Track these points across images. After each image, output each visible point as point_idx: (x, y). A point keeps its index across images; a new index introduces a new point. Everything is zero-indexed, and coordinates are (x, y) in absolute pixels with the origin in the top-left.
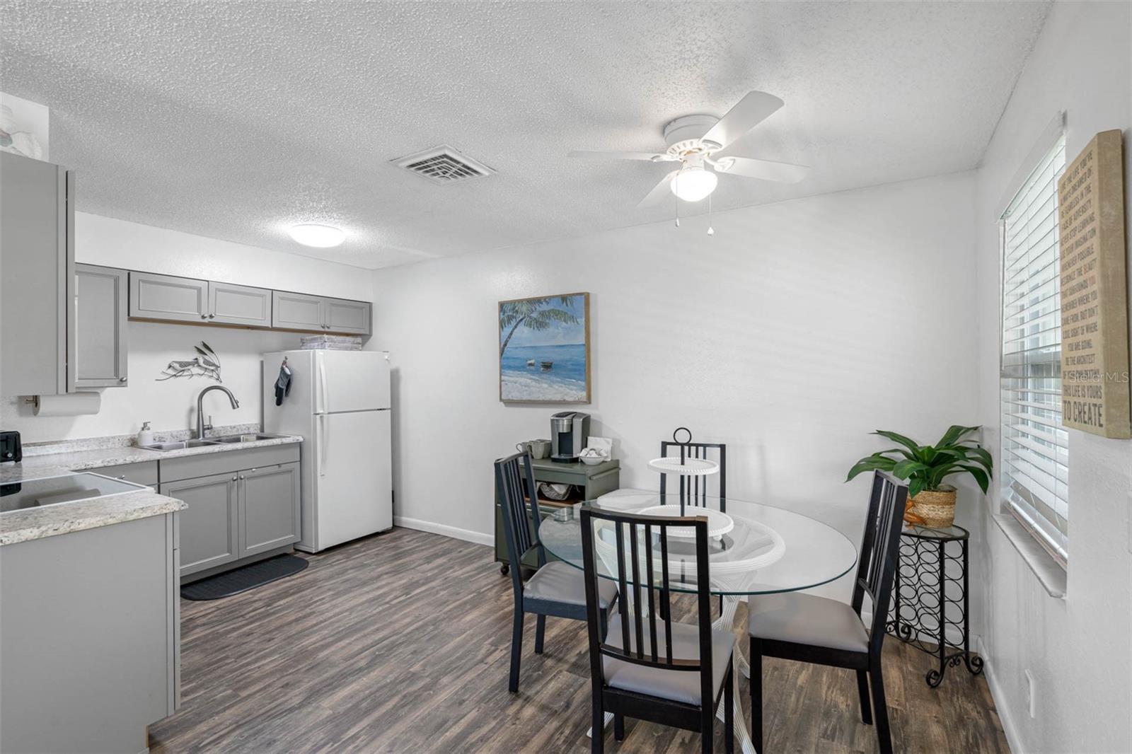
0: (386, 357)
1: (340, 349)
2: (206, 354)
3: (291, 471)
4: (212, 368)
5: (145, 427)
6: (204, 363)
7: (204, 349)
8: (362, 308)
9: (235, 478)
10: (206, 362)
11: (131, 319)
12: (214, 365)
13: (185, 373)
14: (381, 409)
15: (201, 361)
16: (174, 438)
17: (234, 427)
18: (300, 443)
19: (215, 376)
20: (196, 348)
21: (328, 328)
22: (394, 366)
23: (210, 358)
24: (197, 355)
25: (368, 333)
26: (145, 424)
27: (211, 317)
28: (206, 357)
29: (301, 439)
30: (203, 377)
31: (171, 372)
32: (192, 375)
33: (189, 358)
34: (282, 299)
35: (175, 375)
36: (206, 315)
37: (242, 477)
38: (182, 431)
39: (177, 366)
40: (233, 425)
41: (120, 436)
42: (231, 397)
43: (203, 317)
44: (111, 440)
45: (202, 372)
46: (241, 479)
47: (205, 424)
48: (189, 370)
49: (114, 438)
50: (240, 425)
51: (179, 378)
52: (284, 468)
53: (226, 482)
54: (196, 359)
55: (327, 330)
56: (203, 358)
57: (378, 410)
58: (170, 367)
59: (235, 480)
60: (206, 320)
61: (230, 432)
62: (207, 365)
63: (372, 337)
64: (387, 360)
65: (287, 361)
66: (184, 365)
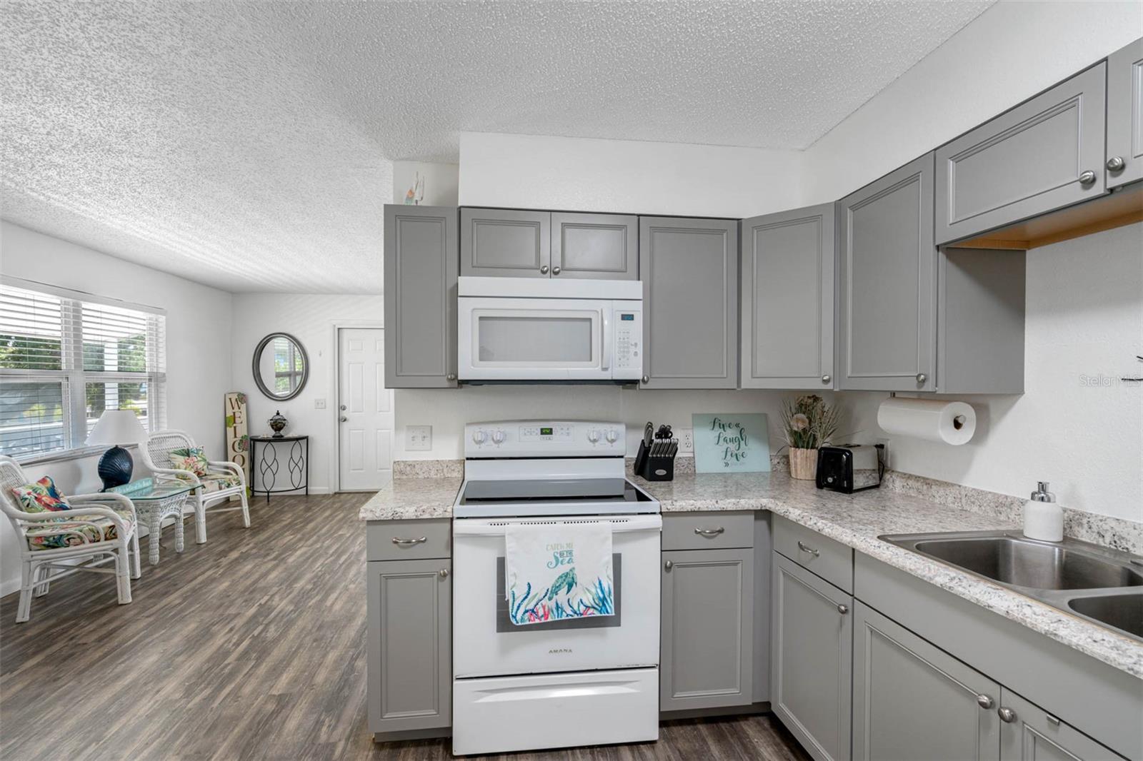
5: (1041, 493)
9: (986, 700)
60: (1098, 191)
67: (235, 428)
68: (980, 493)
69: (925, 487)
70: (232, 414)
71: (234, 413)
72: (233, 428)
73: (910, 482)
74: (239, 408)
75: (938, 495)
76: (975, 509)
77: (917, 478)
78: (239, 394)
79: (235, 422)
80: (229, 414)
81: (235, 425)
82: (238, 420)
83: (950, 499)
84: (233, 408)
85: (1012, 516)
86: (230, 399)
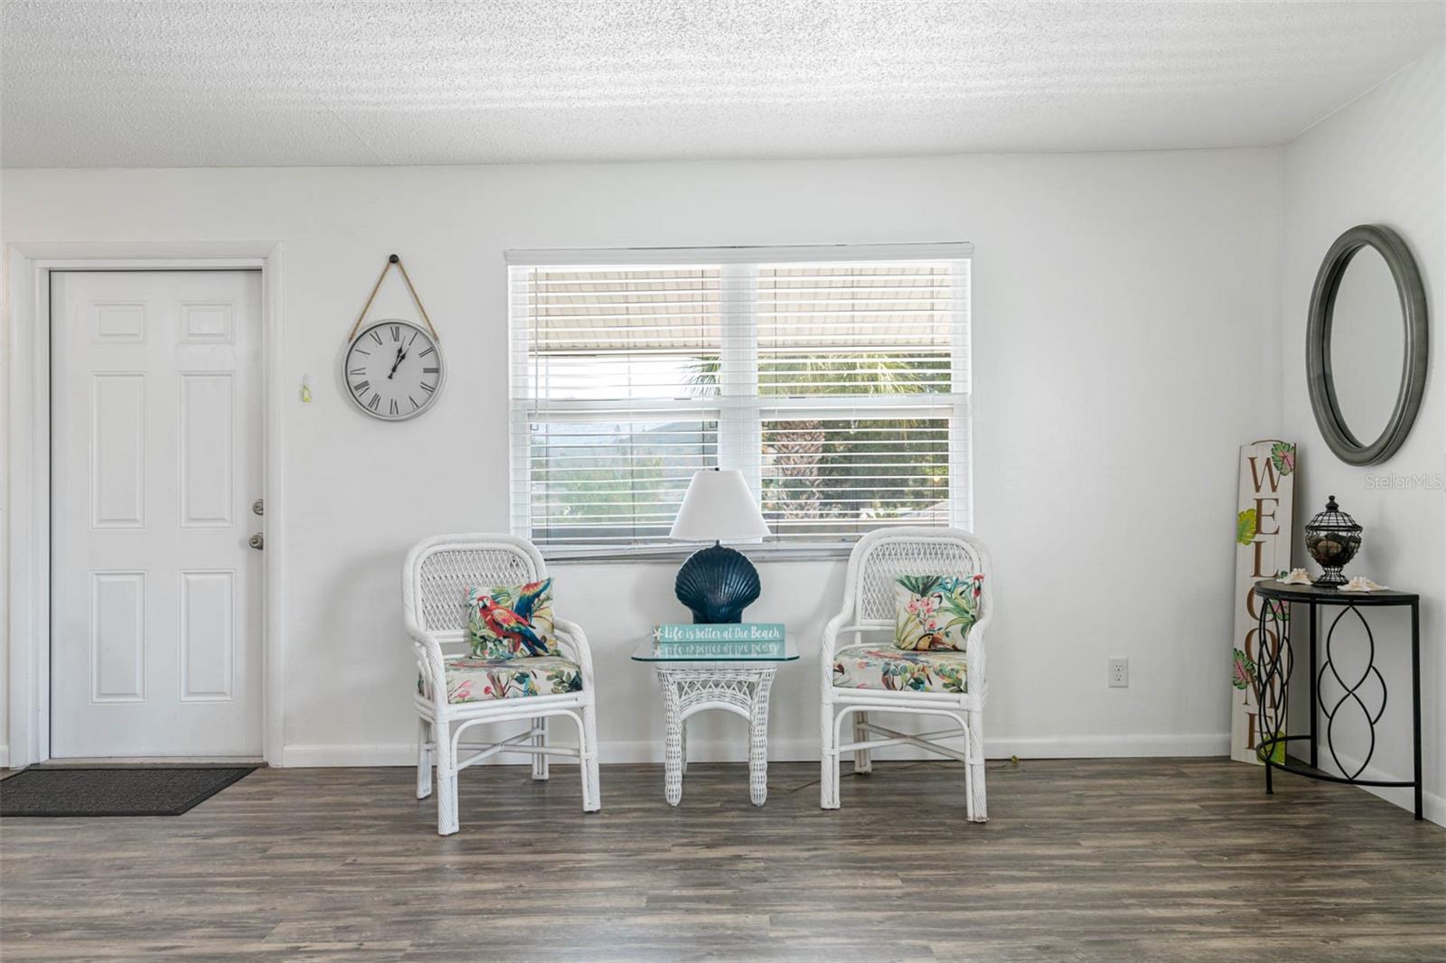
67: (1258, 545)
70: (1254, 506)
71: (1259, 502)
72: (1253, 545)
74: (1274, 489)
78: (1279, 446)
79: (1258, 530)
80: (1248, 504)
81: (1258, 538)
82: (1267, 524)
84: (1258, 489)
86: (1252, 460)
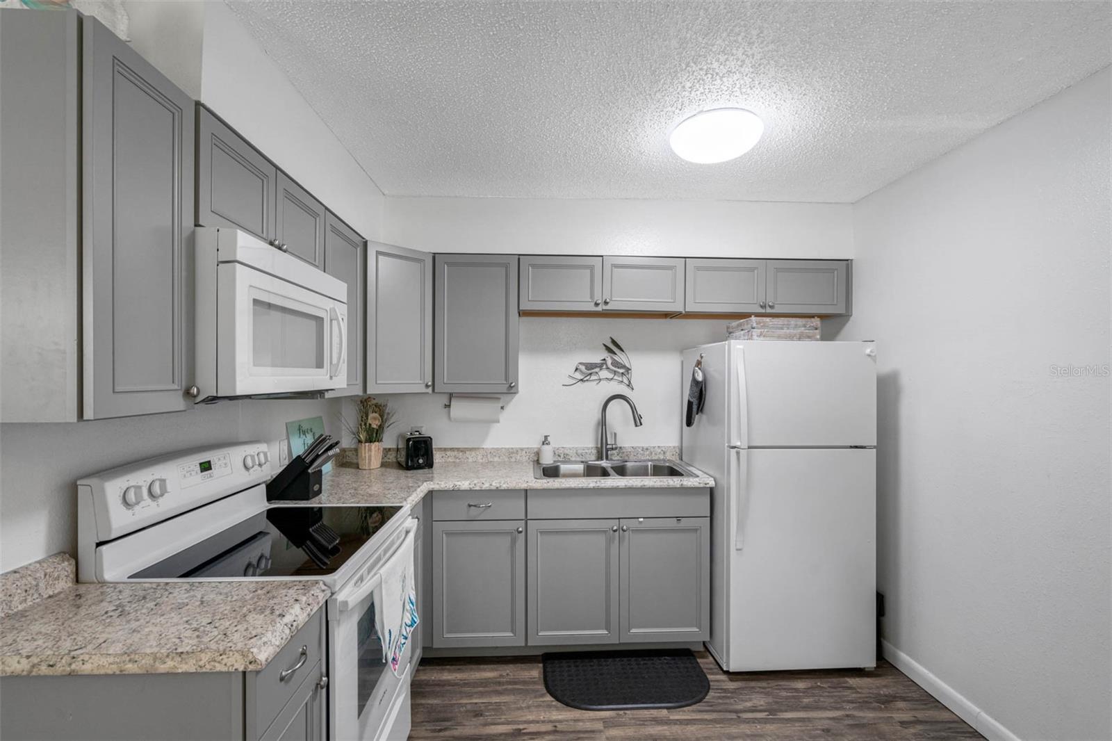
0: (868, 351)
1: (779, 337)
2: (616, 354)
3: (696, 530)
4: (621, 371)
5: (545, 441)
6: (612, 364)
7: (614, 347)
8: (832, 271)
9: (615, 528)
10: (616, 364)
11: (523, 313)
12: (624, 367)
13: (593, 377)
14: (856, 447)
15: (609, 362)
16: (579, 456)
17: (647, 449)
18: (711, 489)
19: (626, 381)
20: (605, 345)
21: (771, 307)
22: (886, 368)
23: (621, 358)
24: (605, 355)
25: (842, 311)
26: (546, 437)
27: (606, 303)
28: (616, 358)
29: (712, 483)
30: (612, 382)
31: (578, 376)
32: (600, 380)
33: (596, 359)
34: (698, 268)
35: (582, 380)
36: (598, 302)
37: (625, 528)
38: (588, 449)
39: (583, 368)
40: (646, 445)
41: (528, 448)
42: (633, 409)
43: (597, 304)
44: (520, 452)
45: (611, 376)
46: (624, 531)
47: (609, 443)
48: (597, 373)
49: (522, 449)
50: (654, 447)
51: (586, 383)
52: (685, 523)
53: (605, 532)
54: (604, 360)
55: (769, 310)
56: (612, 358)
57: (851, 447)
58: (577, 369)
59: (615, 531)
60: (599, 309)
61: (643, 455)
62: (616, 367)
63: (852, 318)
64: (869, 355)
65: (703, 360)
66: (590, 366)
68: (497, 449)
69: (461, 454)
73: (448, 453)
75: (471, 457)
76: (496, 459)
77: (452, 449)
83: (479, 457)
85: (518, 458)
